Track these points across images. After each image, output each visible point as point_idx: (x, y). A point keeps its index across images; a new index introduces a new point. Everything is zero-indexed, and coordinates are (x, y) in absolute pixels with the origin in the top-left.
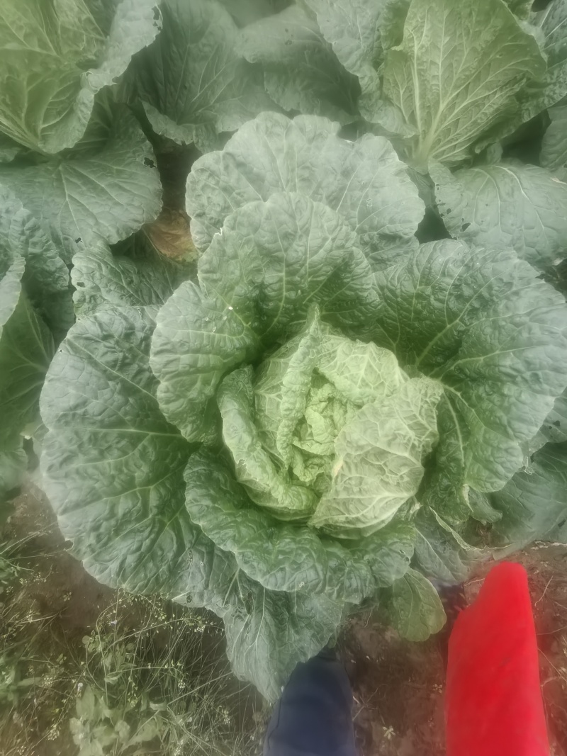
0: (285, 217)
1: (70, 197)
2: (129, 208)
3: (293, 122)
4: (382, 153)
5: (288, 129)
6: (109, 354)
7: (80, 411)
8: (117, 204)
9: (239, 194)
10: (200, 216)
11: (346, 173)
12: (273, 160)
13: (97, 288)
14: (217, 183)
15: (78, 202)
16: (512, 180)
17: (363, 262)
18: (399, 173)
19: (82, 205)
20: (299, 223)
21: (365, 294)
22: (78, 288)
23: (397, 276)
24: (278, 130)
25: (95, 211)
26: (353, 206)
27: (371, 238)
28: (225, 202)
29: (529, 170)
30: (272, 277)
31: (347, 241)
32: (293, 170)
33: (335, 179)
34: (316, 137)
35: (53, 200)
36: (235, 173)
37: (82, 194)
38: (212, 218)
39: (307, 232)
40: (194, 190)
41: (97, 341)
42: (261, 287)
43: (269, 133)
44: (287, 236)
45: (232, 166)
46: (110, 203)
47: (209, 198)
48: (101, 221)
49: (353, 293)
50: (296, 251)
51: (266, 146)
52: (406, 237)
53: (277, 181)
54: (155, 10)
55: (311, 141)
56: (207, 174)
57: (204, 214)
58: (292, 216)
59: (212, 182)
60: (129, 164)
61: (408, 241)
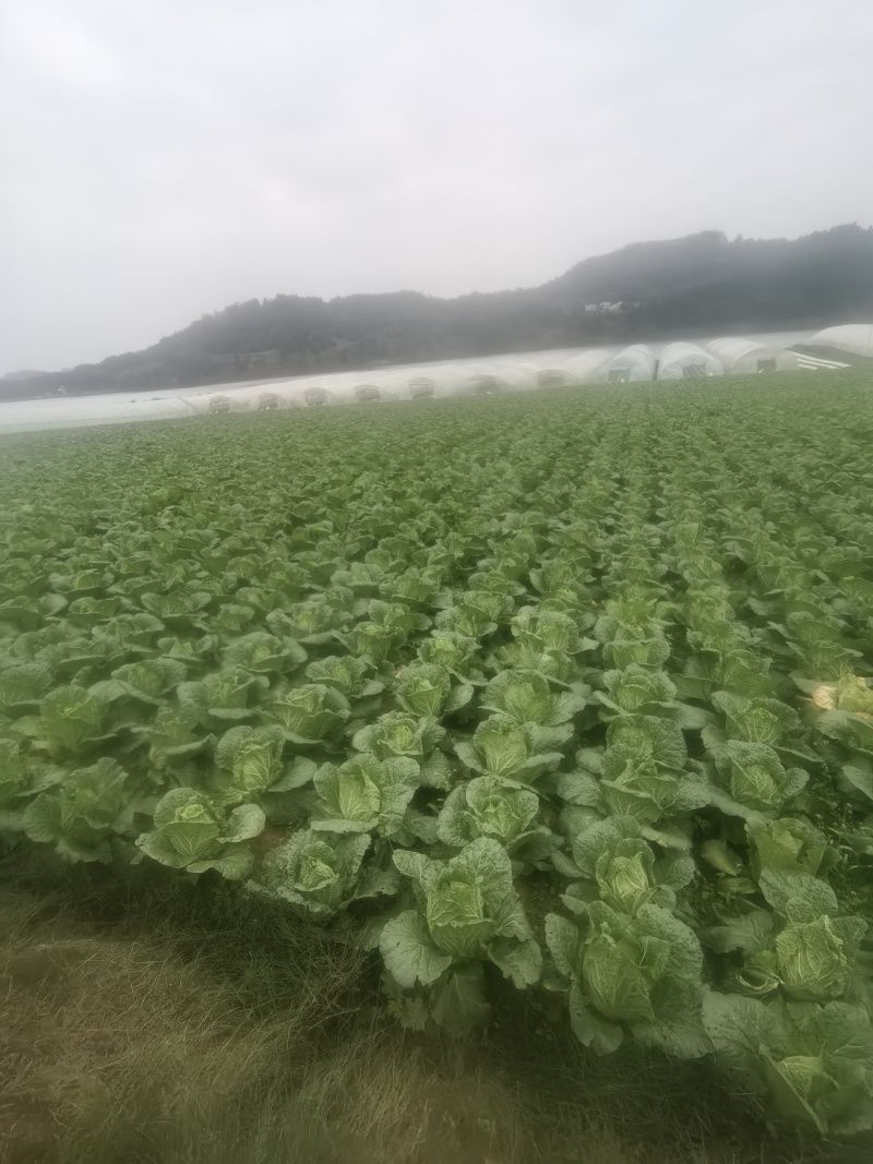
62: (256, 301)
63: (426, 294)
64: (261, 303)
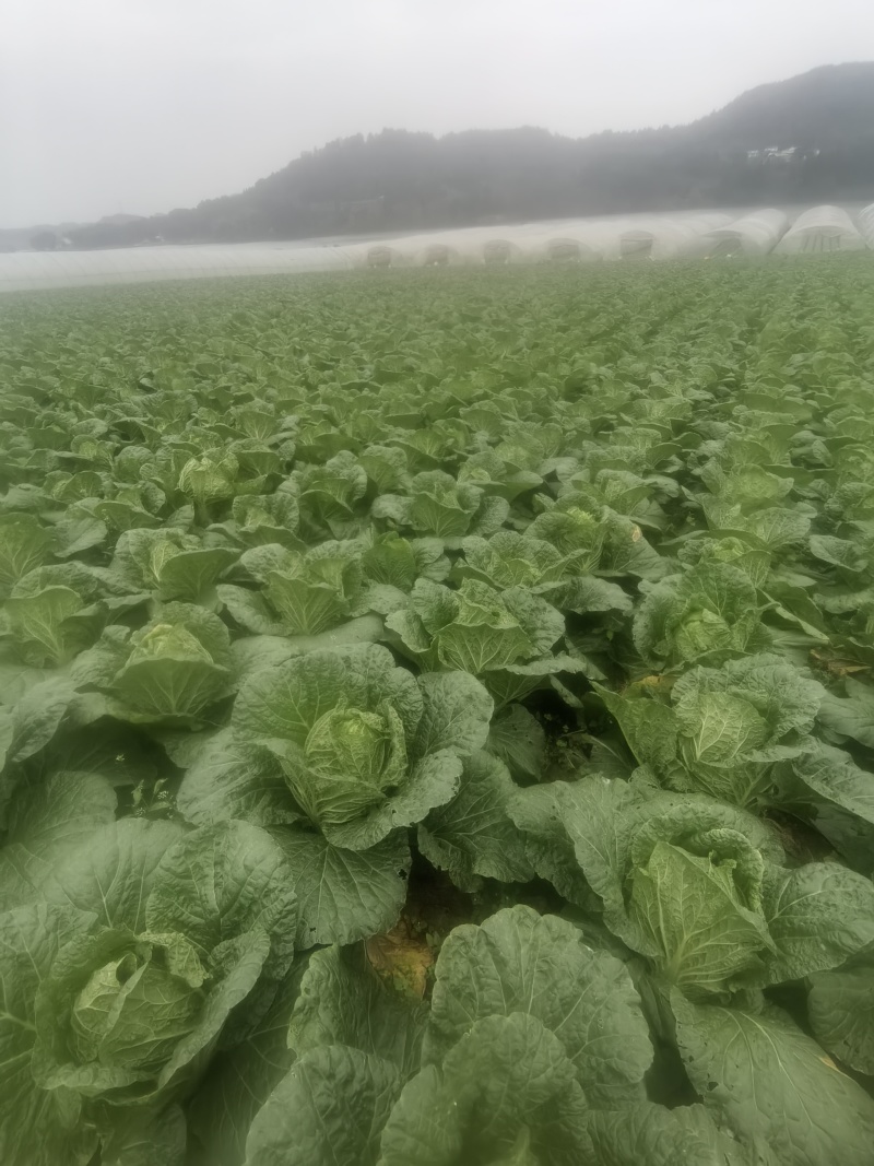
0: (519, 1037)
1: (324, 881)
2: (369, 913)
3: (542, 918)
4: (618, 975)
5: (537, 924)
6: (325, 1096)
7: (279, 1152)
8: (361, 905)
9: (482, 969)
10: (444, 979)
11: (582, 982)
12: (519, 948)
13: (317, 1000)
14: (467, 953)
15: (329, 890)
16: (767, 1045)
17: (580, 1099)
18: (630, 1004)
19: (331, 894)
20: (529, 1045)
21: (579, 1137)
22: (303, 993)
23: (616, 1126)
24: (528, 922)
25: (339, 905)
26: (585, 1019)
27: (599, 1064)
28: (468, 972)
29: (793, 1036)
30: (494, 1085)
31: (567, 1073)
32: (534, 960)
33: (571, 984)
34: (560, 938)
35: (310, 881)
36: (484, 949)
37: (335, 883)
38: (453, 985)
39: (533, 1054)
40: (447, 952)
41: (320, 1077)
42: (484, 1091)
43: (520, 923)
44: (516, 1052)
45: (483, 942)
46: (355, 901)
47: (456, 963)
48: (341, 917)
49: (567, 1130)
50: (521, 1069)
51: (515, 935)
52: (632, 1082)
53: (518, 971)
54: (457, 778)
55: (554, 940)
56: (461, 942)
57: (448, 978)
58: (525, 1037)
59: (463, 950)
60: (386, 870)
61: (634, 1086)
62: (359, 137)
63: (552, 131)
64: (365, 140)
